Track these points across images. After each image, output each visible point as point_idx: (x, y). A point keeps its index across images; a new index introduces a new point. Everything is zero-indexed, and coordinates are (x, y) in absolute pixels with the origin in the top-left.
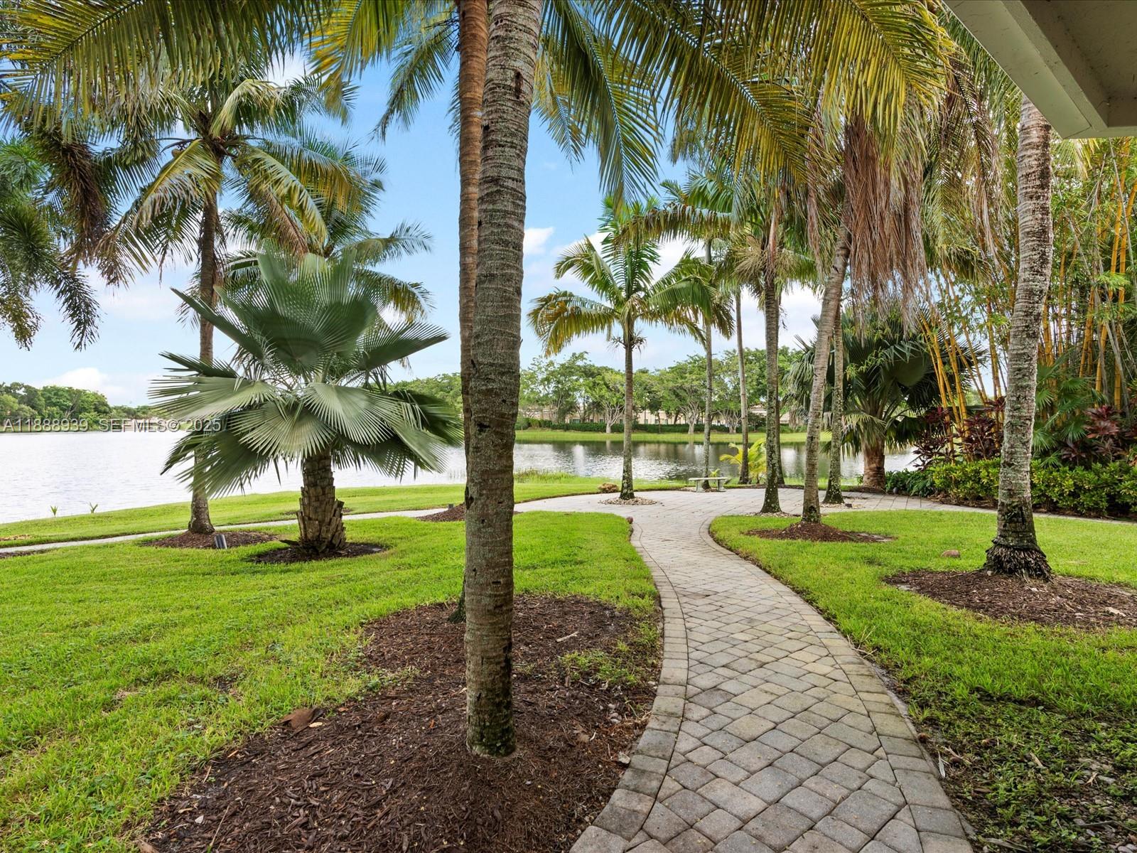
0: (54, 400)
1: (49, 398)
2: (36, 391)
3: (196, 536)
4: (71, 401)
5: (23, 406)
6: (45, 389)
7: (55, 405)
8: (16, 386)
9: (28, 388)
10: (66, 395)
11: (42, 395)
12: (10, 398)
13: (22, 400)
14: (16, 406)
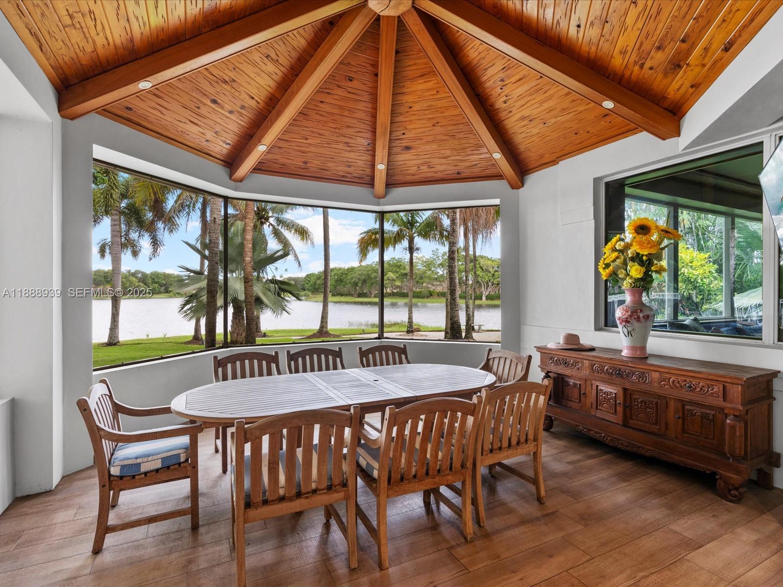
0: (156, 280)
1: (154, 279)
2: (147, 275)
3: (195, 341)
4: (165, 280)
5: (140, 284)
6: (152, 274)
7: (157, 283)
8: (137, 272)
9: (143, 273)
10: (162, 277)
11: (150, 277)
12: (134, 279)
13: (140, 280)
14: (137, 284)
